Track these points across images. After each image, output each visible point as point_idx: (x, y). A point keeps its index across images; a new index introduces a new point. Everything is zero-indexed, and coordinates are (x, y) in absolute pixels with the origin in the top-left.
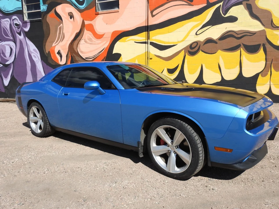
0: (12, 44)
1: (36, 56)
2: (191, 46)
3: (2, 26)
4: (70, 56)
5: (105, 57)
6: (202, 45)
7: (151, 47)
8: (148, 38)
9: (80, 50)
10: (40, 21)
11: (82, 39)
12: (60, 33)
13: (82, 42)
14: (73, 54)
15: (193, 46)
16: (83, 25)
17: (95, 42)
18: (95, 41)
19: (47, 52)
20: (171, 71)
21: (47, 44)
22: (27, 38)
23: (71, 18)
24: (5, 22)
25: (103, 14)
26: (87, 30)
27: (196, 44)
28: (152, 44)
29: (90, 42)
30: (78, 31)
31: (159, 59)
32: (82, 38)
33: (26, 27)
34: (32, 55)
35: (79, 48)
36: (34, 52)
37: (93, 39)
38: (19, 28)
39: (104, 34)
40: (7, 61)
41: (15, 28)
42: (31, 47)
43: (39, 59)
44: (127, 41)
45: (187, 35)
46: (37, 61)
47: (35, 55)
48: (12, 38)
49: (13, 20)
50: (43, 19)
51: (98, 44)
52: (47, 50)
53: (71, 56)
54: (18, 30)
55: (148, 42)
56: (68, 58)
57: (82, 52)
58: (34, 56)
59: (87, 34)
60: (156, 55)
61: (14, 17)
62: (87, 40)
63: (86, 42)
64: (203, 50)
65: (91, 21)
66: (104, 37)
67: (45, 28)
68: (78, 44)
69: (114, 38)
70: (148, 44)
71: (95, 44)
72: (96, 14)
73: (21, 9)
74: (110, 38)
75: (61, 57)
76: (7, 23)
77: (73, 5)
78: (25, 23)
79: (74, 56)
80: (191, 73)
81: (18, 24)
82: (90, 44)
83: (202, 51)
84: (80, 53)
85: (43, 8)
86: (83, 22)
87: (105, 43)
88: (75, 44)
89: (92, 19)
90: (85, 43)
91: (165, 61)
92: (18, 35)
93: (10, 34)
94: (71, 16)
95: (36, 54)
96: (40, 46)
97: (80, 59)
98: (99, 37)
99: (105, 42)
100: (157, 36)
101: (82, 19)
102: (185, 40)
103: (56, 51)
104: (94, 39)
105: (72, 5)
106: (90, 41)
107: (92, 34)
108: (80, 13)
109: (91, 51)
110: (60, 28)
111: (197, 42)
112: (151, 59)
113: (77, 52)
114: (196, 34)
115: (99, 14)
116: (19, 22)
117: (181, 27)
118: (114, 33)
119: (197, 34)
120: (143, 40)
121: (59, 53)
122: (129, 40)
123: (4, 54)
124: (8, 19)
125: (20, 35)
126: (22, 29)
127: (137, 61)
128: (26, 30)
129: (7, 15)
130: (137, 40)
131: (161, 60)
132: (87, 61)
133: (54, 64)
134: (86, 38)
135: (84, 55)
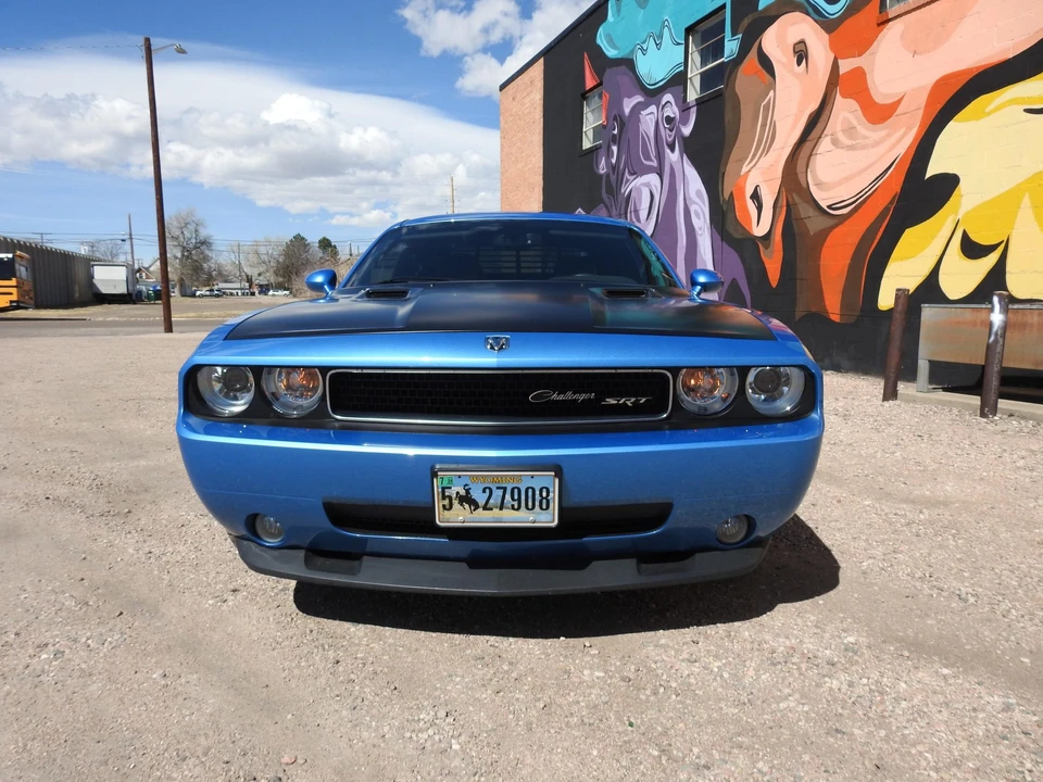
0: (653, 179)
1: (701, 214)
3: (641, 130)
4: (785, 203)
5: (894, 198)
9: (815, 177)
10: (720, 94)
11: (826, 136)
12: (764, 125)
13: (825, 144)
14: (794, 195)
16: (834, 78)
17: (865, 137)
18: (867, 133)
19: (726, 196)
21: (730, 168)
22: (685, 157)
23: (799, 64)
24: (647, 117)
25: (905, 13)
26: (844, 96)
30: (814, 106)
32: (825, 132)
33: (685, 122)
34: (693, 208)
35: (814, 172)
36: (698, 200)
37: (859, 127)
38: (671, 130)
39: (900, 102)
41: (664, 132)
42: (693, 184)
43: (705, 221)
44: (989, 114)
46: (701, 229)
47: (700, 212)
48: (655, 164)
49: (663, 106)
50: (726, 86)
51: (876, 144)
52: (728, 187)
53: (788, 205)
54: (670, 136)
56: (778, 210)
57: (819, 184)
58: (696, 213)
59: (845, 110)
61: (668, 97)
62: (841, 136)
63: (835, 142)
65: (860, 55)
66: (899, 111)
67: (728, 117)
68: (811, 155)
69: (940, 106)
71: (864, 147)
72: (879, 25)
73: (682, 69)
74: (921, 112)
75: (760, 208)
76: (651, 119)
77: (810, 10)
78: (685, 109)
79: (795, 204)
81: (672, 116)
82: (851, 148)
84: (813, 189)
85: (731, 47)
86: (835, 67)
88: (801, 156)
90: (831, 147)
92: (668, 151)
93: (653, 154)
94: (801, 54)
95: (701, 203)
96: (713, 179)
97: (811, 212)
99: (900, 133)
101: (832, 56)
103: (749, 191)
105: (808, 14)
106: (851, 137)
107: (858, 108)
108: (826, 36)
109: (847, 179)
110: (767, 108)
113: (805, 185)
115: (889, 20)
116: (672, 110)
118: (939, 86)
121: (756, 196)
122: (997, 109)
123: (636, 211)
124: (653, 108)
125: (673, 150)
126: (679, 130)
127: (1026, 201)
128: (687, 131)
129: (653, 94)
130: (1038, 99)
132: (833, 218)
133: (740, 237)
134: (839, 129)
135: (824, 195)
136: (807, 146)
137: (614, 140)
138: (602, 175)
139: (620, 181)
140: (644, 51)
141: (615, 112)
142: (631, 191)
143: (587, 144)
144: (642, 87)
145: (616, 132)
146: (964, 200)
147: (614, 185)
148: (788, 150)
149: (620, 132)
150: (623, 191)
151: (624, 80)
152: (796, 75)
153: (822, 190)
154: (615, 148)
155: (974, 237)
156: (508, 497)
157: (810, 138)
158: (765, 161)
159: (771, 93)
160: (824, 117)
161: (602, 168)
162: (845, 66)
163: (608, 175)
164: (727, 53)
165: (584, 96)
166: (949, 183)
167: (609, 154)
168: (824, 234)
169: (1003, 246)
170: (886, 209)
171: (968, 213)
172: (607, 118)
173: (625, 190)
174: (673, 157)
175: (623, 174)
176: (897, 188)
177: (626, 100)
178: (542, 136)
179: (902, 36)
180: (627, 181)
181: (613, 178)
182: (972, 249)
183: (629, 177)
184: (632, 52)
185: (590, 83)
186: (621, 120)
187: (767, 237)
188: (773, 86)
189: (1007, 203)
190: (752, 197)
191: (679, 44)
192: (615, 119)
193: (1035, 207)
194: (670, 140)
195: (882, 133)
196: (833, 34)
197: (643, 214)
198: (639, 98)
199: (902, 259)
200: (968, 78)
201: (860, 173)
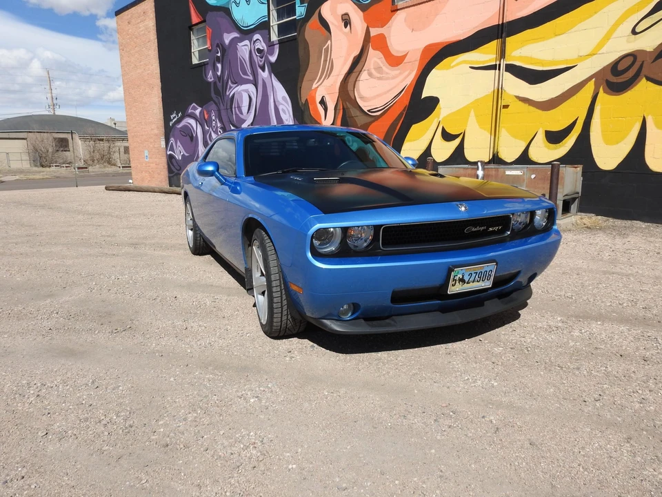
0: (251, 87)
1: (287, 112)
2: (614, 68)
3: (239, 55)
4: (342, 107)
5: (405, 108)
6: (649, 60)
7: (508, 77)
8: (502, 54)
9: (359, 93)
10: (294, 38)
11: (364, 70)
12: (325, 61)
13: (364, 75)
14: (347, 103)
15: (621, 67)
16: (367, 39)
17: (387, 73)
18: (388, 71)
19: (303, 101)
20: (554, 137)
21: (305, 84)
22: (273, 75)
23: (346, 27)
24: (243, 48)
25: (407, 7)
26: (374, 48)
27: (630, 60)
28: (511, 69)
29: (379, 75)
30: (357, 52)
31: (526, 106)
32: (364, 68)
33: (272, 53)
34: (280, 108)
35: (358, 90)
36: (283, 103)
37: (384, 68)
38: (262, 58)
39: (406, 55)
40: (244, 121)
41: (256, 58)
42: (279, 92)
43: (290, 116)
44: (453, 67)
45: (607, 37)
46: (287, 120)
47: (285, 108)
48: (251, 78)
49: (254, 42)
50: (299, 34)
51: (394, 78)
52: (304, 96)
53: (343, 109)
54: (261, 61)
55: (500, 65)
56: (337, 111)
57: (362, 98)
58: (283, 110)
59: (374, 57)
60: (519, 98)
61: (257, 36)
62: (373, 72)
63: (370, 74)
64: (652, 76)
65: (382, 27)
66: (406, 60)
67: (301, 53)
68: (356, 81)
69: (427, 61)
70: (499, 69)
71: (387, 79)
72: (392, 11)
73: (267, 19)
74: (417, 63)
75: (326, 110)
76: (246, 49)
78: (271, 45)
79: (348, 108)
80: (609, 140)
81: (262, 48)
82: (379, 79)
83: (649, 79)
84: (358, 100)
85: (300, 10)
86: (368, 32)
87: (408, 75)
88: (350, 81)
89: (383, 22)
90: (368, 77)
91: (540, 112)
92: (260, 71)
93: (249, 71)
94: (347, 21)
95: (286, 105)
96: (293, 90)
97: (358, 113)
98: (395, 61)
99: (407, 73)
100: (525, 49)
101: (365, 26)
102: (600, 52)
103: (318, 99)
104: (386, 68)
106: (379, 73)
107: (383, 56)
108: (361, 13)
109: (378, 96)
110: (327, 50)
111: (633, 56)
112: (506, 107)
113: (353, 98)
114: (634, 32)
115: (398, 10)
116: (262, 45)
117: (591, 16)
118: (427, 48)
119: (638, 30)
120: (490, 60)
121: (323, 102)
122: (457, 65)
123: (239, 108)
124: (247, 42)
125: (264, 70)
126: (267, 58)
127: (472, 113)
128: (273, 59)
129: (246, 33)
130: (477, 62)
131: (532, 109)
132: (371, 118)
134: (372, 67)
135: (366, 104)
136: (354, 75)
137: (218, 59)
138: (209, 83)
139: (225, 87)
140: (237, 5)
141: (217, 42)
142: (234, 94)
143: (195, 61)
144: (237, 28)
145: (219, 55)
146: (442, 111)
147: (221, 90)
148: (341, 77)
149: (223, 55)
150: (228, 93)
151: (224, 21)
152: (344, 33)
153: (364, 101)
154: (219, 66)
155: (448, 130)
156: (477, 277)
157: (355, 70)
158: (327, 82)
159: (329, 42)
160: (363, 59)
161: (210, 77)
162: (374, 32)
163: (215, 83)
164: (298, 13)
165: (191, 28)
166: (433, 102)
167: (215, 69)
168: (366, 126)
169: (462, 135)
170: (401, 114)
171: (444, 117)
172: (211, 45)
173: (230, 93)
174: (264, 74)
175: (227, 83)
176: (407, 102)
177: (225, 35)
178: (157, 52)
179: (405, 20)
180: (231, 87)
181: (219, 85)
182: (447, 137)
183: (232, 85)
184: (228, 3)
185: (195, 19)
186: (222, 46)
188: (329, 37)
189: (463, 113)
190: (320, 103)
191: (263, 3)
192: (218, 46)
193: (477, 116)
194: (261, 63)
195: (397, 72)
196: (366, 12)
197: (245, 109)
198: (235, 35)
199: (411, 141)
200: (441, 47)
201: (385, 93)
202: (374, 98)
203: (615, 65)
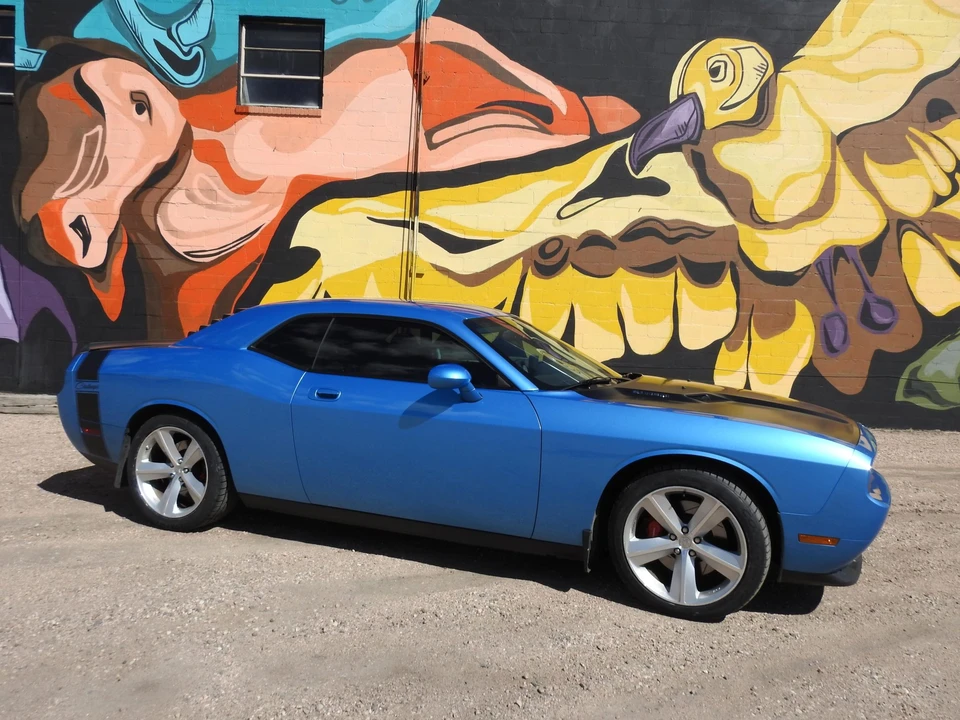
2: (541, 248)
4: (125, 240)
5: (261, 255)
6: (574, 248)
7: (421, 239)
8: (415, 210)
9: (167, 223)
10: (8, 102)
11: (179, 189)
12: (89, 156)
13: (178, 196)
14: (139, 235)
15: (549, 249)
16: (186, 142)
17: (226, 201)
18: (228, 198)
19: (27, 215)
23: (140, 110)
25: (264, 114)
26: (201, 159)
27: (556, 244)
28: (426, 230)
29: (209, 202)
30: (164, 156)
31: (445, 278)
32: (179, 185)
37: (219, 192)
39: (263, 181)
44: (341, 213)
45: (534, 216)
51: (238, 210)
52: (29, 208)
53: (130, 243)
55: (413, 223)
56: (115, 245)
57: (172, 231)
59: (197, 172)
60: (435, 266)
62: (198, 194)
63: (191, 197)
64: (577, 264)
65: (216, 131)
66: (263, 188)
67: (25, 131)
70: (413, 228)
71: (226, 210)
72: (237, 113)
74: (282, 197)
75: (86, 239)
83: (574, 266)
84: (164, 233)
85: (27, 57)
87: (266, 211)
88: (146, 199)
89: (221, 125)
90: (187, 201)
91: (461, 286)
94: (142, 104)
97: (163, 254)
98: (244, 187)
99: (264, 207)
100: (445, 209)
101: (183, 121)
102: (527, 230)
103: (67, 218)
104: (223, 192)
105: (148, 69)
106: (211, 199)
107: (217, 175)
109: (208, 232)
110: (93, 141)
111: (559, 240)
112: (420, 275)
113: (153, 228)
114: (559, 216)
115: (248, 114)
117: (516, 190)
118: (299, 181)
119: (563, 215)
120: (397, 214)
121: (79, 225)
122: (348, 211)
127: (372, 278)
130: (377, 213)
131: (452, 281)
132: (191, 264)
133: (53, 264)
134: (195, 185)
135: (180, 241)
146: (325, 270)
152: (137, 123)
155: (333, 296)
159: (99, 128)
160: (176, 171)
164: (19, 60)
166: (308, 258)
168: (181, 277)
170: (252, 267)
171: (328, 279)
176: (263, 249)
179: (261, 131)
187: (100, 271)
193: (378, 283)
200: (323, 182)
201: (222, 230)
202: (199, 234)
203: (542, 247)
